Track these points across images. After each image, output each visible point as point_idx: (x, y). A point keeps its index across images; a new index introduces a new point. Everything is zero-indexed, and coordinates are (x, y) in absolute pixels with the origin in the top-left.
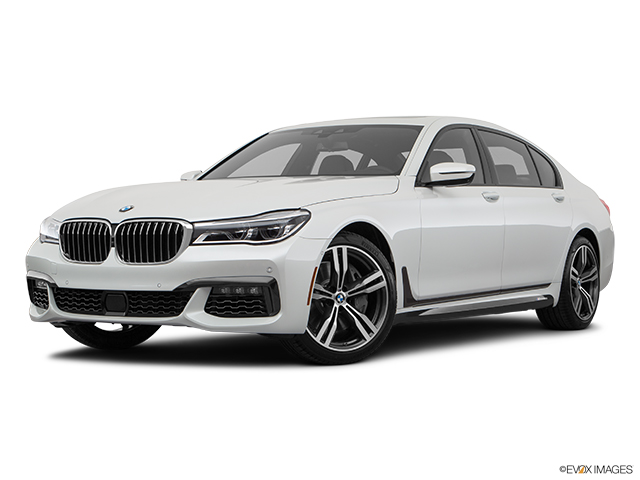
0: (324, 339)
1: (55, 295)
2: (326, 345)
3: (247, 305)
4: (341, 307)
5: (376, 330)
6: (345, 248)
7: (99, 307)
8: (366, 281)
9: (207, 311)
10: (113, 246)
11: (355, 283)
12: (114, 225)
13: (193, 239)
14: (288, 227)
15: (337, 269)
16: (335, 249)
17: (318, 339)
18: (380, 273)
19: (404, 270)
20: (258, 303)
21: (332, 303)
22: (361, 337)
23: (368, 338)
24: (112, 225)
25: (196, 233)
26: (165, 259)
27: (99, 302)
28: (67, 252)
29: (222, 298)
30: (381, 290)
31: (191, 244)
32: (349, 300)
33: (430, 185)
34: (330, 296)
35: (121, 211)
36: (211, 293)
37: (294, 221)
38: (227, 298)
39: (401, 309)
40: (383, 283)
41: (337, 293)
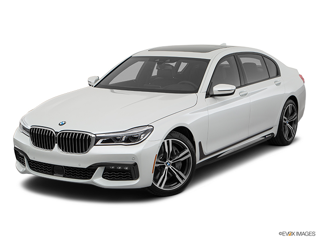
0: (160, 185)
1: (28, 162)
2: (162, 188)
3: (123, 175)
4: (169, 168)
5: (186, 178)
6: (170, 140)
7: (50, 171)
8: (181, 155)
9: (103, 177)
10: (56, 143)
11: (176, 156)
12: (56, 133)
13: (96, 142)
14: (143, 135)
15: (167, 151)
16: (166, 141)
17: (157, 185)
18: (188, 150)
19: (200, 143)
20: (128, 174)
21: (164, 166)
22: (179, 182)
23: (182, 182)
24: (55, 132)
25: (97, 139)
26: (82, 152)
27: (50, 169)
28: (33, 142)
29: (111, 171)
30: (189, 158)
31: (95, 145)
32: (172, 165)
33: (213, 96)
34: (163, 163)
35: (59, 124)
36: (105, 169)
37: (146, 132)
38: (113, 171)
39: (198, 161)
40: (190, 155)
41: (167, 161)
